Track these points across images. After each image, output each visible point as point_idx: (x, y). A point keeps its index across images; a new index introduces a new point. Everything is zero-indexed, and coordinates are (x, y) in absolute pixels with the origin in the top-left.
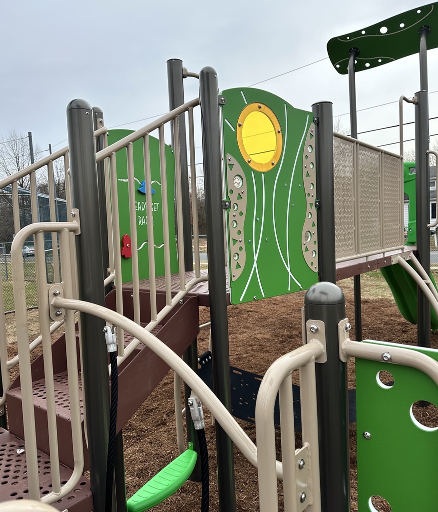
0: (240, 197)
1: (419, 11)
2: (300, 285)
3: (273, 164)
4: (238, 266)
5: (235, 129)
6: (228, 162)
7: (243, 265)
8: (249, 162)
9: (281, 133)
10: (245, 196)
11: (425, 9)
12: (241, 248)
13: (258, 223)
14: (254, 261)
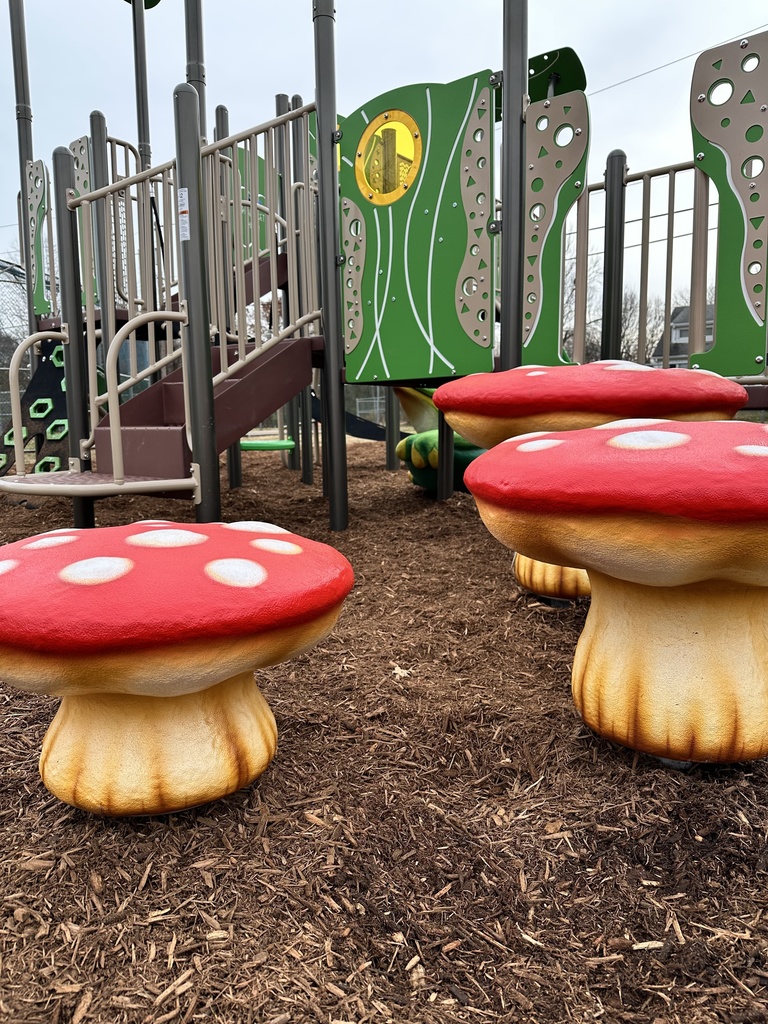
0: (356, 247)
1: (546, 57)
2: (452, 367)
3: (406, 188)
4: (353, 336)
5: (354, 162)
6: (344, 207)
7: (359, 334)
8: (371, 198)
9: (419, 138)
10: (363, 246)
11: (551, 54)
12: (357, 313)
13: (383, 277)
14: (375, 330)
